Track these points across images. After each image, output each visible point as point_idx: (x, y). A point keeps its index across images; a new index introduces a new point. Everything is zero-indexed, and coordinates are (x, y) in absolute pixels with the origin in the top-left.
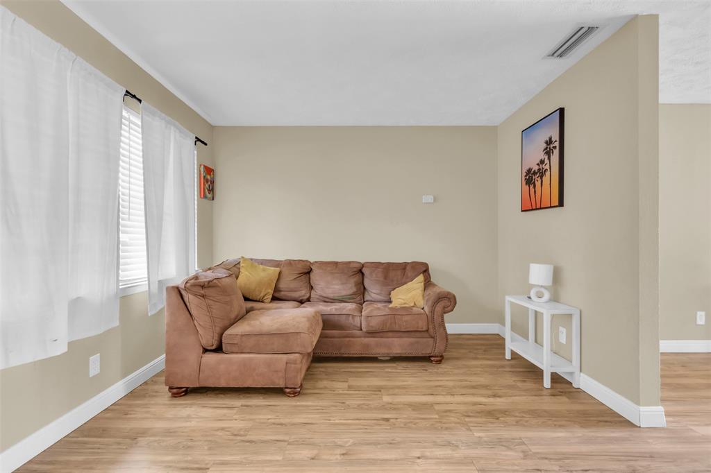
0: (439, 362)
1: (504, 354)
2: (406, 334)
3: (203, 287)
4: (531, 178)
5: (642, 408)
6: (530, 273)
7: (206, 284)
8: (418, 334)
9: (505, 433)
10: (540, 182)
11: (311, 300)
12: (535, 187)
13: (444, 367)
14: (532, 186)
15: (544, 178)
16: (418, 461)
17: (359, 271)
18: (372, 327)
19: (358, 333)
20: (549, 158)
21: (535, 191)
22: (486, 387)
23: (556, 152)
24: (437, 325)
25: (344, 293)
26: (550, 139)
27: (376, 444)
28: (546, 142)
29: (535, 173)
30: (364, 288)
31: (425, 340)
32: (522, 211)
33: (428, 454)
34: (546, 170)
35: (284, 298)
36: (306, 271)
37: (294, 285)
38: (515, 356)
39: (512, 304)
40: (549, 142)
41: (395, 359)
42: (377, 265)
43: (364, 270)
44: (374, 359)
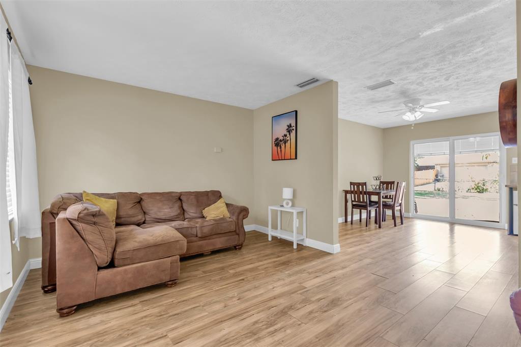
0: (240, 249)
1: (268, 238)
2: (224, 235)
3: (93, 216)
4: (277, 143)
5: (334, 246)
6: (283, 192)
7: (98, 213)
8: (230, 234)
9: (296, 269)
10: (284, 146)
11: (146, 222)
12: (281, 148)
13: (244, 251)
14: (279, 148)
15: (286, 144)
16: (274, 289)
17: (179, 198)
18: (205, 233)
19: (195, 239)
20: (290, 134)
21: (281, 151)
22: (272, 254)
23: (294, 132)
24: (240, 226)
25: (172, 214)
26: (290, 125)
27: (249, 290)
28: (288, 126)
29: (281, 141)
30: (183, 210)
31: (233, 237)
32: (272, 160)
33: (275, 286)
34: (288, 140)
35: (125, 223)
36: (138, 200)
37: (131, 212)
38: (274, 238)
39: (271, 209)
40: (290, 126)
41: (214, 252)
42: (189, 194)
43: (182, 198)
44: (201, 255)
